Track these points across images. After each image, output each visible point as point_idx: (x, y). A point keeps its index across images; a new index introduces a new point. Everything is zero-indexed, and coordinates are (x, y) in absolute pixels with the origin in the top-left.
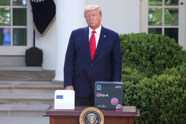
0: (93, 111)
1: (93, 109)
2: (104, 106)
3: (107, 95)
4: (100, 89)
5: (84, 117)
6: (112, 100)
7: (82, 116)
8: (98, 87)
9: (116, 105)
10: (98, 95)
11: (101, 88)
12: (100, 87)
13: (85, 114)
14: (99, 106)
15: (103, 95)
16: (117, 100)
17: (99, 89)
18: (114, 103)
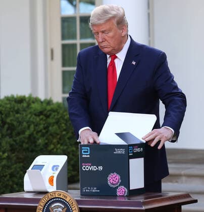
0: (61, 198)
1: (60, 195)
2: (95, 188)
3: (101, 168)
4: (89, 156)
5: (44, 209)
6: (109, 178)
7: (41, 207)
8: (84, 152)
9: (117, 187)
10: (84, 168)
11: (89, 153)
12: (87, 152)
13: (47, 203)
14: (88, 189)
15: (94, 168)
16: (118, 177)
17: (86, 156)
18: (114, 183)
